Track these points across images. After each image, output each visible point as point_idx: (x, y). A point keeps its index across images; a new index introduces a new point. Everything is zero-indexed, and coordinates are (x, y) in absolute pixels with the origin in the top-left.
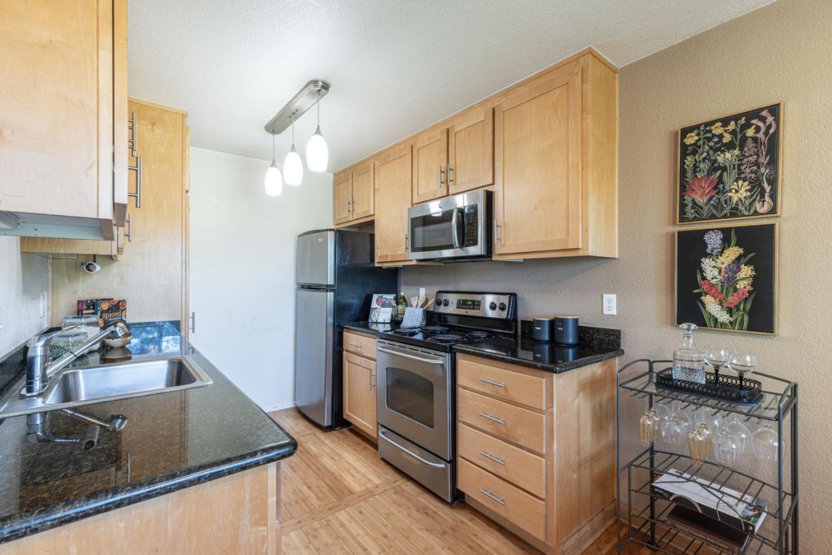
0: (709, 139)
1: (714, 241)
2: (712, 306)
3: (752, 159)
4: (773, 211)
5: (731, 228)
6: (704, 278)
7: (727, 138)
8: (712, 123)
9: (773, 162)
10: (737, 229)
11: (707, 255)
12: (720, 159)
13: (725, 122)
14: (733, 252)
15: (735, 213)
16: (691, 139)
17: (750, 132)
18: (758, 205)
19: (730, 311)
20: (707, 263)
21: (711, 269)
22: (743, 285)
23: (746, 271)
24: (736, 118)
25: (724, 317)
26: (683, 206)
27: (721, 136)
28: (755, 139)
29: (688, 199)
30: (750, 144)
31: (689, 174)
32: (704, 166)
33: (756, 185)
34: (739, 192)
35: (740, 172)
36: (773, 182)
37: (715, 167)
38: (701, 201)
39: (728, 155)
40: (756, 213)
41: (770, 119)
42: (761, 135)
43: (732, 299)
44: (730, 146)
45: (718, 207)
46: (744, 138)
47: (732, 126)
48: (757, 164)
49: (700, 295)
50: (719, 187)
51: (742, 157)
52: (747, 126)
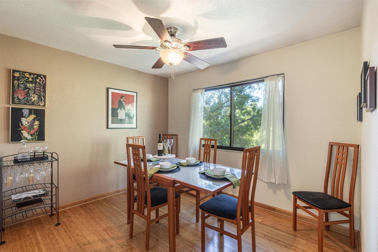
0: (24, 78)
1: (26, 112)
2: (25, 134)
3: (39, 89)
4: (44, 105)
5: (32, 109)
6: (22, 125)
7: (30, 80)
8: (26, 72)
9: (44, 91)
10: (34, 110)
11: (23, 117)
12: (28, 85)
13: (30, 74)
14: (32, 117)
15: (33, 104)
16: (17, 75)
17: (38, 80)
18: (40, 103)
19: (32, 135)
20: (23, 120)
21: (25, 122)
22: (36, 127)
23: (37, 123)
24: (34, 74)
25: (29, 137)
26: (13, 98)
27: (28, 78)
28: (39, 83)
29: (15, 96)
30: (38, 84)
31: (16, 87)
32: (22, 86)
33: (39, 97)
34: (35, 98)
35: (35, 92)
36: (44, 97)
37: (26, 88)
38: (21, 98)
39: (31, 85)
40: (40, 105)
41: (44, 79)
42: (41, 82)
43: (32, 131)
44: (32, 82)
45: (27, 101)
46: (36, 81)
47: (32, 76)
48: (40, 90)
49: (21, 130)
50: (27, 94)
51: (35, 87)
52: (37, 78)
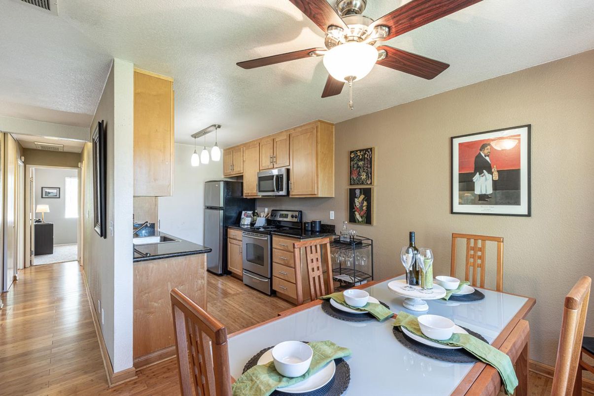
0: (357, 156)
1: (358, 192)
2: (358, 216)
3: (367, 165)
4: (371, 183)
5: (362, 188)
6: (356, 206)
7: (361, 157)
8: (357, 151)
9: (371, 167)
11: (356, 198)
12: (359, 164)
13: (361, 151)
14: (362, 197)
15: (363, 183)
16: (352, 155)
17: (366, 156)
18: (368, 181)
19: (362, 217)
20: (356, 200)
21: (357, 202)
22: (365, 208)
23: (365, 203)
24: (363, 150)
25: (360, 219)
26: (351, 179)
27: (359, 156)
29: (352, 177)
30: (366, 160)
31: (352, 168)
32: (355, 166)
33: (367, 174)
34: (364, 176)
35: (364, 169)
36: (371, 174)
37: (359, 167)
38: (355, 178)
39: (361, 163)
40: (367, 184)
41: (370, 153)
42: (368, 157)
43: (362, 213)
44: (361, 160)
45: (359, 180)
46: (365, 158)
47: (362, 153)
48: (368, 167)
49: (355, 211)
50: (359, 174)
51: (364, 164)
52: (365, 154)
